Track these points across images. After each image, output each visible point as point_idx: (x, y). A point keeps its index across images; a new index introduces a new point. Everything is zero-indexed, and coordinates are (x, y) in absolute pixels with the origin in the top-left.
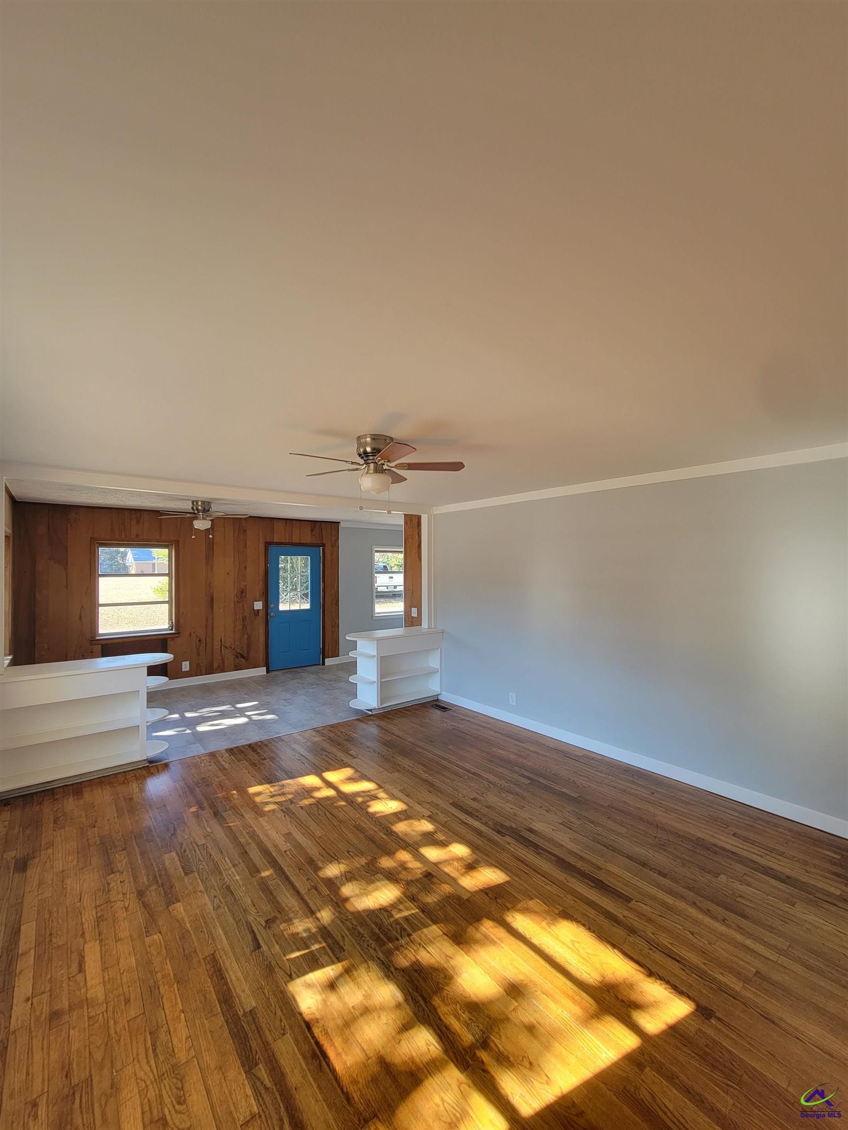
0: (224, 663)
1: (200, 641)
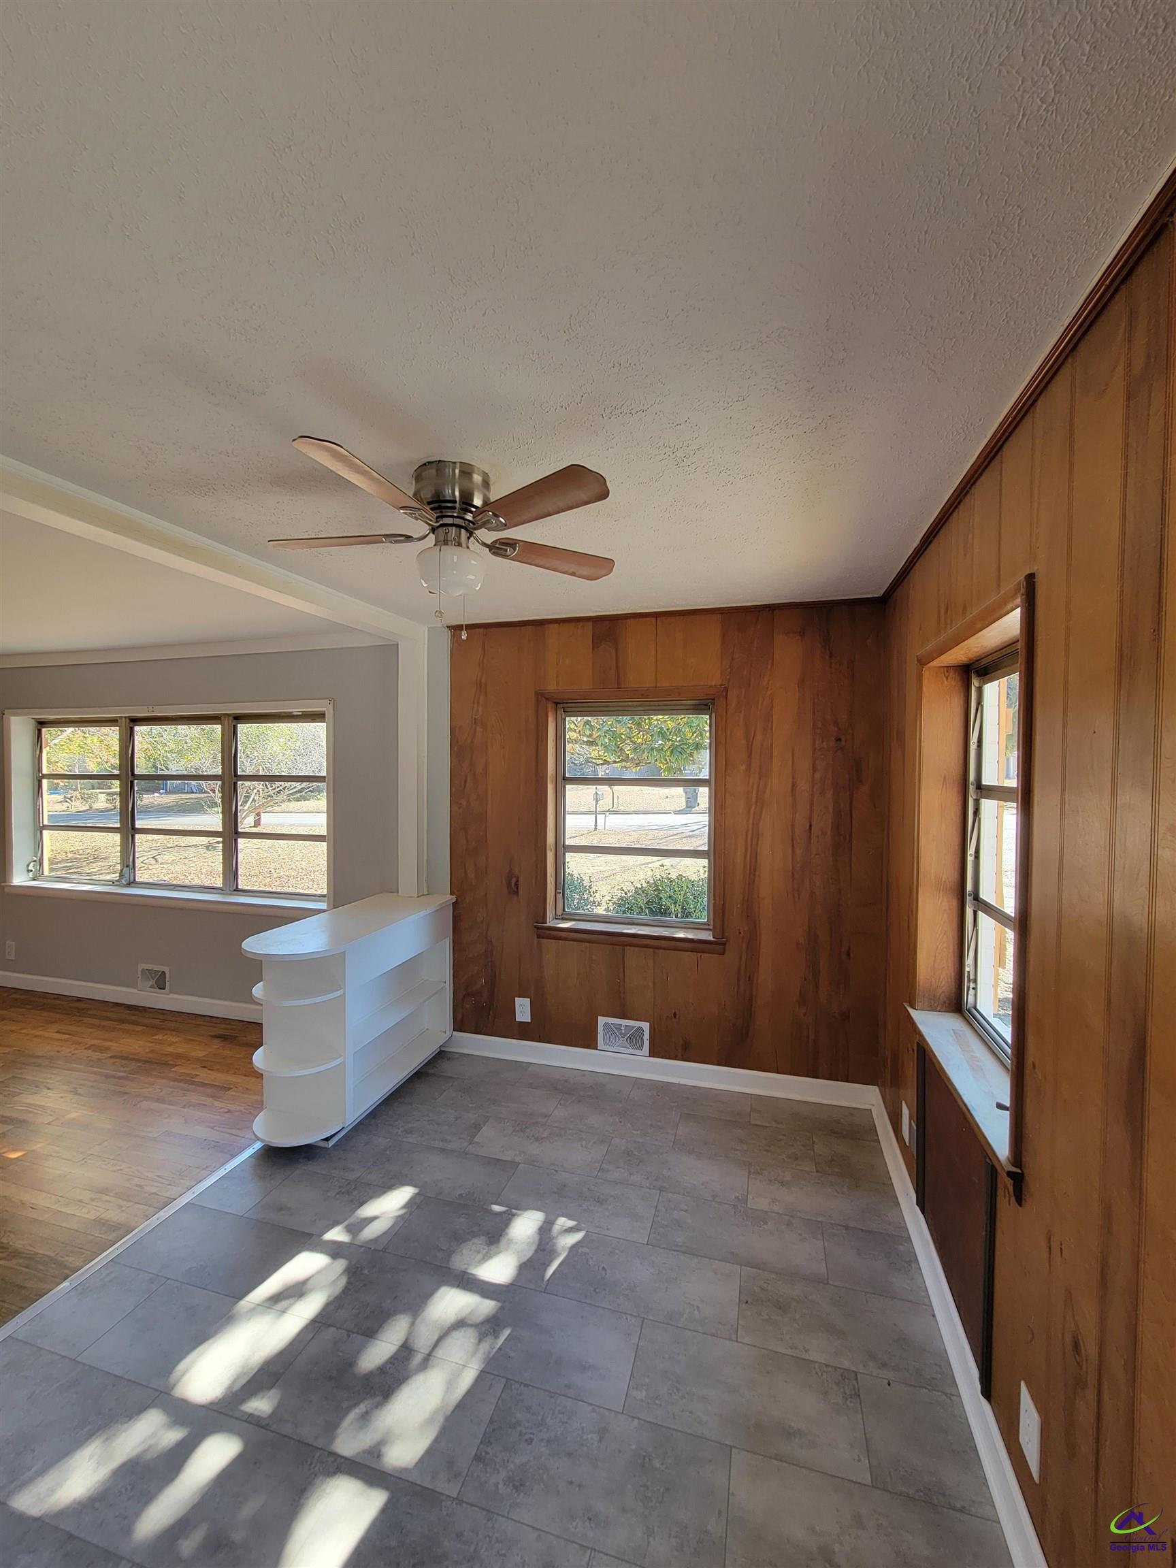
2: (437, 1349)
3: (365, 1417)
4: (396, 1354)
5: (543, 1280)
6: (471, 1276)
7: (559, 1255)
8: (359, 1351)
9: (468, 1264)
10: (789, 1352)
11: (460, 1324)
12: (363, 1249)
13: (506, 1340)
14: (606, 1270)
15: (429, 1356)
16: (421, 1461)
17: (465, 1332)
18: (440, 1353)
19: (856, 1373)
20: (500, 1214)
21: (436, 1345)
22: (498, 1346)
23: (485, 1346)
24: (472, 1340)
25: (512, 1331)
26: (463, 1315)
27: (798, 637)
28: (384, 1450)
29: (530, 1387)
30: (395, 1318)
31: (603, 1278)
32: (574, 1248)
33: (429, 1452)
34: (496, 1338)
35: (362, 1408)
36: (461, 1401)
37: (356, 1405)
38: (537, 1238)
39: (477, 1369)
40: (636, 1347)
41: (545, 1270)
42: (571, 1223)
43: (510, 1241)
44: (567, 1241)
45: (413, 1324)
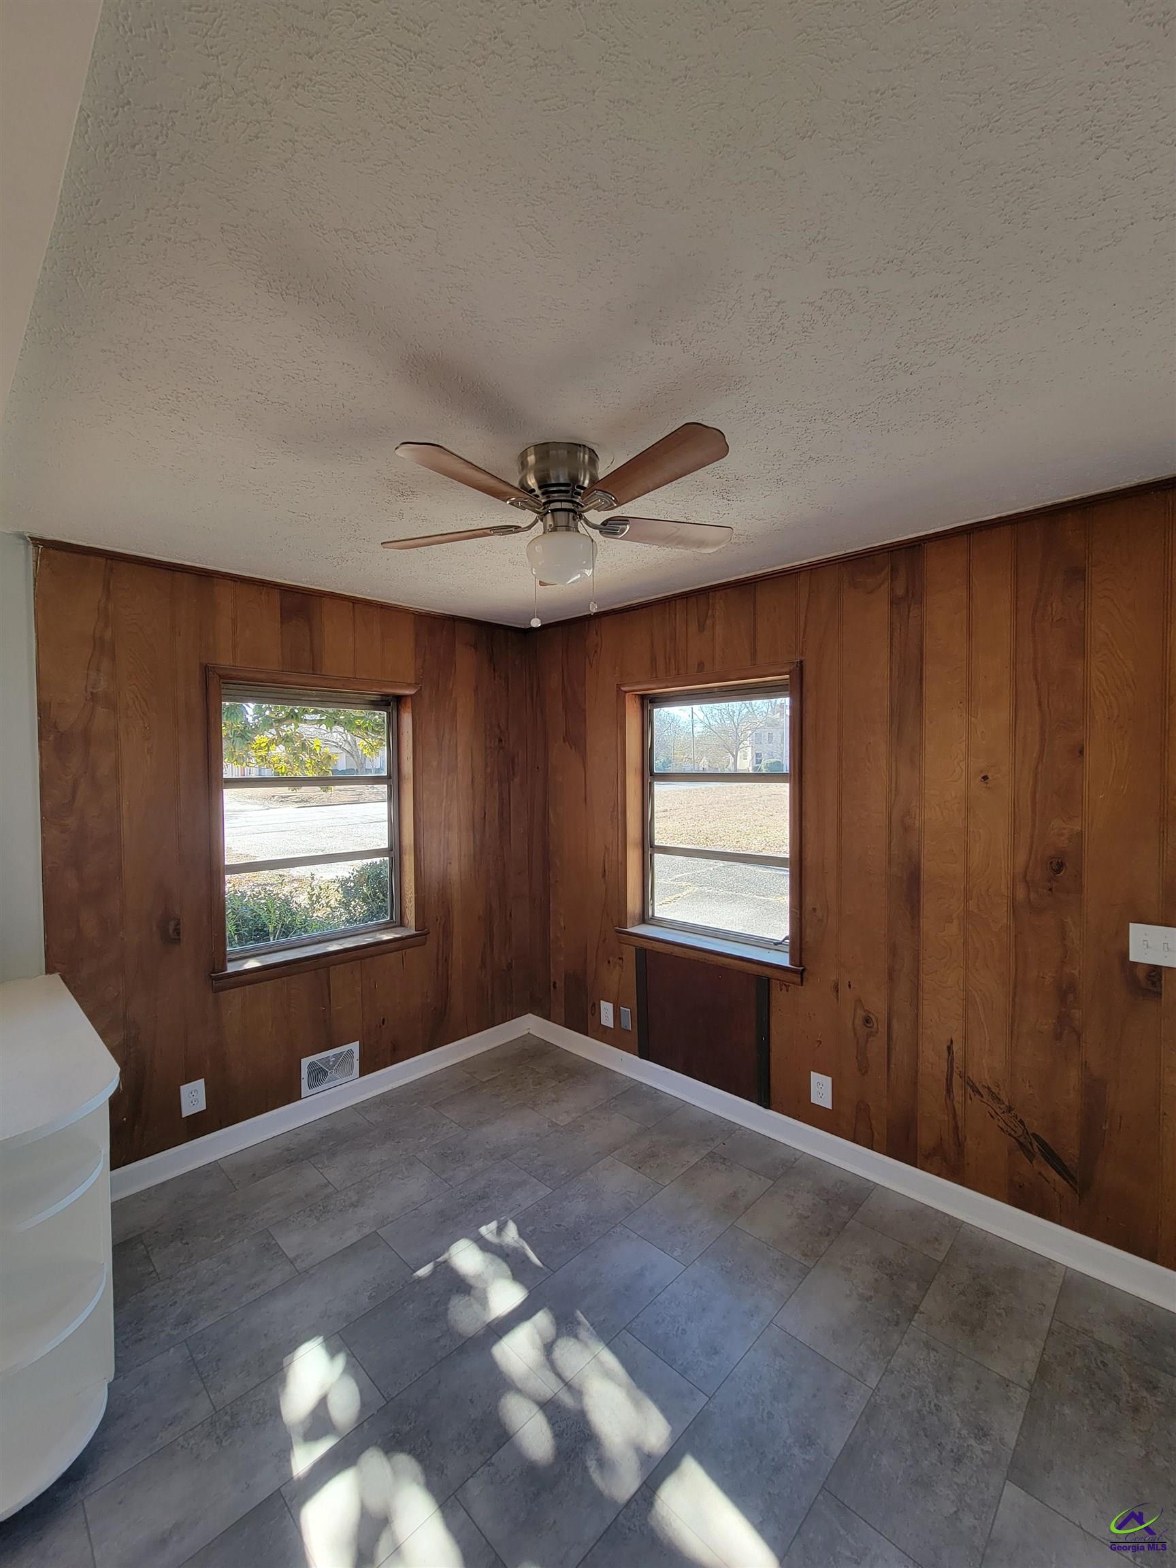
0: (960, 1145)
1: (867, 1020)
2: (563, 1376)
3: (602, 1463)
4: (547, 1416)
5: (541, 1268)
6: (496, 1322)
7: (523, 1248)
8: (519, 1455)
9: (478, 1320)
10: (685, 1169)
11: (548, 1349)
12: (365, 1424)
13: (585, 1317)
14: (561, 1225)
15: (568, 1385)
16: (669, 1420)
17: (557, 1347)
18: (568, 1374)
19: (711, 1152)
20: (434, 1272)
21: (559, 1375)
22: (589, 1325)
23: (583, 1334)
24: (570, 1343)
25: (580, 1310)
26: (538, 1341)
27: (473, 649)
28: (646, 1449)
29: (640, 1315)
30: (500, 1407)
31: (567, 1230)
32: (521, 1234)
33: (664, 1410)
34: (579, 1323)
35: (592, 1465)
36: (627, 1371)
37: (585, 1469)
38: (489, 1255)
39: (603, 1349)
40: (640, 1238)
41: (531, 1263)
42: (493, 1225)
43: (478, 1277)
44: (511, 1234)
45: (519, 1391)
